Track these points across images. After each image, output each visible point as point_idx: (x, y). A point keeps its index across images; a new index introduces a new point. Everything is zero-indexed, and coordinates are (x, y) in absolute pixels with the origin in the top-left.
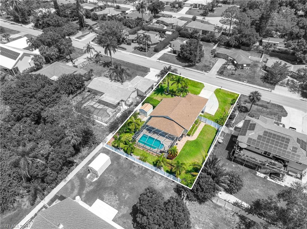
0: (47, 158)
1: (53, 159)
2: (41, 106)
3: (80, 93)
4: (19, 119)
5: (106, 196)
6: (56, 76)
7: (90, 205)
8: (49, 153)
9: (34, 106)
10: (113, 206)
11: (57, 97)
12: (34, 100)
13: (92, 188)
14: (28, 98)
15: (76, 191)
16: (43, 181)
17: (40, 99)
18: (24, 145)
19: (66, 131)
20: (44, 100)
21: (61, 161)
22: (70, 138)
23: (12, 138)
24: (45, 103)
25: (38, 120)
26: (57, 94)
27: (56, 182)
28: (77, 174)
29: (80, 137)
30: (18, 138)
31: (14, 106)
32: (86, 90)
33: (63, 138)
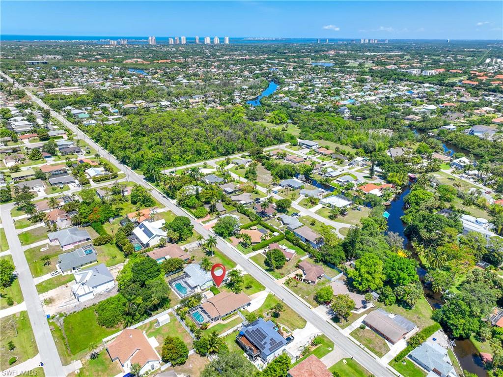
0: (138, 306)
1: (141, 307)
2: (146, 278)
3: (178, 272)
4: (134, 282)
5: (158, 337)
6: (170, 256)
7: (149, 338)
8: (140, 304)
9: (143, 277)
10: (158, 342)
11: (157, 274)
12: (144, 273)
13: (154, 330)
14: (142, 272)
15: (146, 329)
16: (133, 318)
17: (148, 274)
18: (131, 296)
19: (153, 295)
20: (149, 275)
21: (144, 310)
22: (152, 299)
23: (128, 291)
24: (149, 276)
25: (143, 285)
26: (157, 273)
27: (138, 321)
28: (150, 322)
29: (159, 300)
30: (131, 292)
31: (135, 275)
32: (183, 271)
33: (149, 298)
